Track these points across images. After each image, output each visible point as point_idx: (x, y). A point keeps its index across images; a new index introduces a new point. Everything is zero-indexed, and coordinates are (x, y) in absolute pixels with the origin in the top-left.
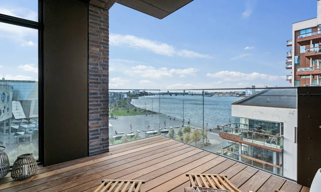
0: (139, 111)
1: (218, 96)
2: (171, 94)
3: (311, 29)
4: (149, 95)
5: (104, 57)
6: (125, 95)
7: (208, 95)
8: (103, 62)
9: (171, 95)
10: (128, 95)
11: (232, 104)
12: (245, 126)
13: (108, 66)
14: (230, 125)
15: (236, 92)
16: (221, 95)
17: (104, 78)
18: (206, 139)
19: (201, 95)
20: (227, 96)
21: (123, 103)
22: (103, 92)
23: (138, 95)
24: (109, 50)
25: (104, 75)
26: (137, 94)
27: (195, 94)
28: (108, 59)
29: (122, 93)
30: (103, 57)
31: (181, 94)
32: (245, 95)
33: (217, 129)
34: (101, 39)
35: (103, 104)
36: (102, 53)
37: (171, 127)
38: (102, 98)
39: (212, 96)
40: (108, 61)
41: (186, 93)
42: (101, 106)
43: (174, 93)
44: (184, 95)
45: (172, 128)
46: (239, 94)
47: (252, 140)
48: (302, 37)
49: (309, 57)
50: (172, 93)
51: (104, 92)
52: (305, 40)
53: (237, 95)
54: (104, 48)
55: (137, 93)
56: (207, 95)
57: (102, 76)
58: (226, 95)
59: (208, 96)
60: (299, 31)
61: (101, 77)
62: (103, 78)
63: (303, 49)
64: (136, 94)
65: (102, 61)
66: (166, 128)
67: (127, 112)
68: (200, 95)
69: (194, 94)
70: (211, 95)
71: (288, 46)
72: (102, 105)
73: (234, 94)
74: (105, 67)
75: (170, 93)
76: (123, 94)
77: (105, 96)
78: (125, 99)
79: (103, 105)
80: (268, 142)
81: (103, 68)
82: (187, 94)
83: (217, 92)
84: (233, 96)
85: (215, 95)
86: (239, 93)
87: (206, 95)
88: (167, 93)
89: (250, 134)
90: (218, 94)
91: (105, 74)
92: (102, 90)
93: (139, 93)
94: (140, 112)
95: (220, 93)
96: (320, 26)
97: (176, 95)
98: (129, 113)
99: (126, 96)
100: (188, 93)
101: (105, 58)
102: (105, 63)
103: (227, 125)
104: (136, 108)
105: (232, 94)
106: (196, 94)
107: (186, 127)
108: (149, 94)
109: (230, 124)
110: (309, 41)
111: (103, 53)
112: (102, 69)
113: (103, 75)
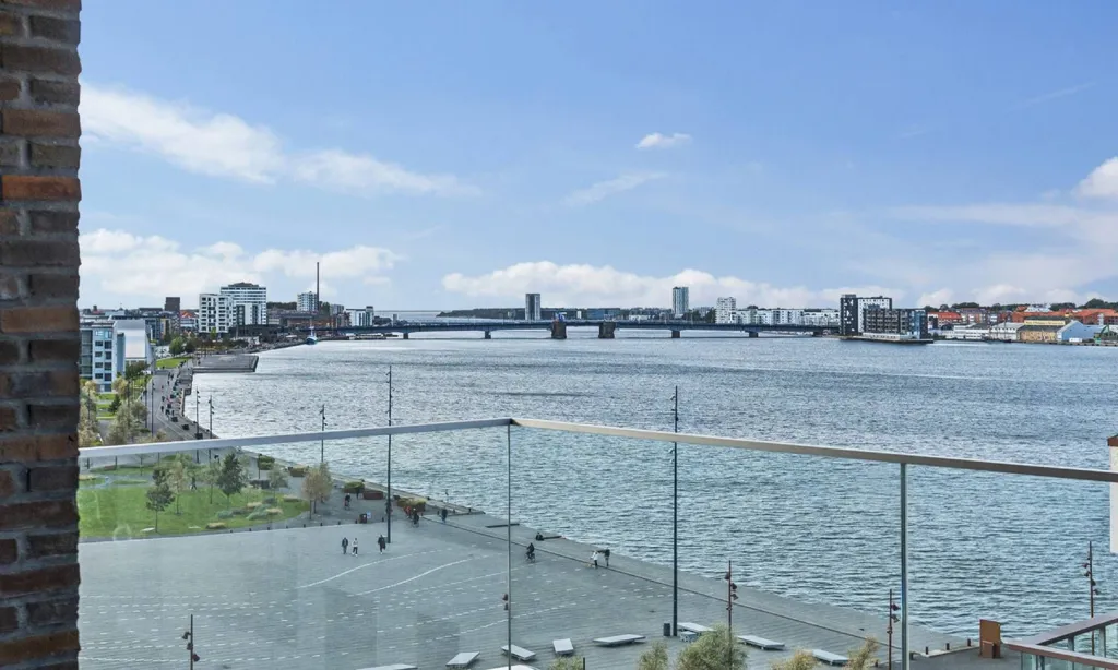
0: (264, 485)
1: (986, 340)
2: (557, 324)
4: (363, 331)
5: (39, 179)
6: (128, 334)
7: (897, 327)
8: (34, 226)
9: (559, 334)
10: (158, 338)
13: (72, 257)
14: (1102, 627)
16: (1010, 329)
17: (40, 367)
19: (834, 330)
20: (1065, 343)
21: (113, 409)
22: (25, 500)
23: (254, 330)
24: (80, 109)
25: (37, 348)
26: (242, 329)
27: (776, 327)
28: (74, 194)
29: (102, 314)
30: (30, 186)
31: (655, 320)
33: (980, 653)
34: (16, 23)
35: (30, 608)
36: (21, 145)
37: (563, 645)
38: (21, 550)
39: (926, 339)
40: (76, 216)
41: (696, 314)
42: (14, 625)
43: (589, 317)
44: (676, 335)
45: (567, 654)
50: (571, 313)
51: (36, 496)
54: (39, 101)
55: (240, 310)
56: (887, 336)
57: (23, 351)
58: (1051, 335)
59: (898, 337)
61: (9, 369)
62: (30, 369)
64: (231, 321)
65: (23, 219)
66: (516, 650)
67: (152, 494)
68: (818, 331)
69: (768, 319)
70: (923, 329)
72: (22, 616)
74: (46, 271)
75: (546, 313)
76: (109, 327)
77: (43, 531)
78: (135, 371)
79: (30, 619)
81: (30, 282)
82: (705, 320)
83: (973, 307)
84: (1115, 335)
85: (958, 331)
87: (875, 328)
88: (519, 313)
90: (986, 324)
91: (47, 330)
92: (19, 484)
93: (262, 321)
94: (272, 502)
95: (997, 308)
97: (606, 333)
98: (171, 507)
99: (137, 345)
100: (712, 313)
101: (45, 187)
102: (42, 237)
103: (1071, 637)
104: (232, 463)
106: (783, 320)
107: (695, 645)
108: (355, 321)
109: (1099, 619)
111: (29, 148)
112: (22, 291)
113: (30, 346)
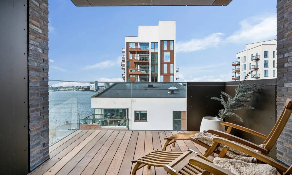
3: (135, 44)
11: (92, 97)
12: (101, 116)
15: (81, 87)
16: (67, 89)
18: (55, 137)
32: (89, 89)
46: (84, 89)
47: (108, 126)
48: (131, 48)
49: (135, 63)
52: (133, 50)
53: (82, 89)
58: (72, 90)
60: (129, 43)
63: (131, 56)
70: (56, 89)
71: (123, 52)
72: (43, 99)
73: (80, 88)
80: (119, 125)
83: (62, 87)
84: (79, 90)
85: (60, 90)
86: (84, 87)
89: (106, 121)
90: (64, 89)
91: (45, 58)
95: (65, 87)
96: (140, 43)
105: (78, 88)
110: (135, 51)
113: (43, 60)
